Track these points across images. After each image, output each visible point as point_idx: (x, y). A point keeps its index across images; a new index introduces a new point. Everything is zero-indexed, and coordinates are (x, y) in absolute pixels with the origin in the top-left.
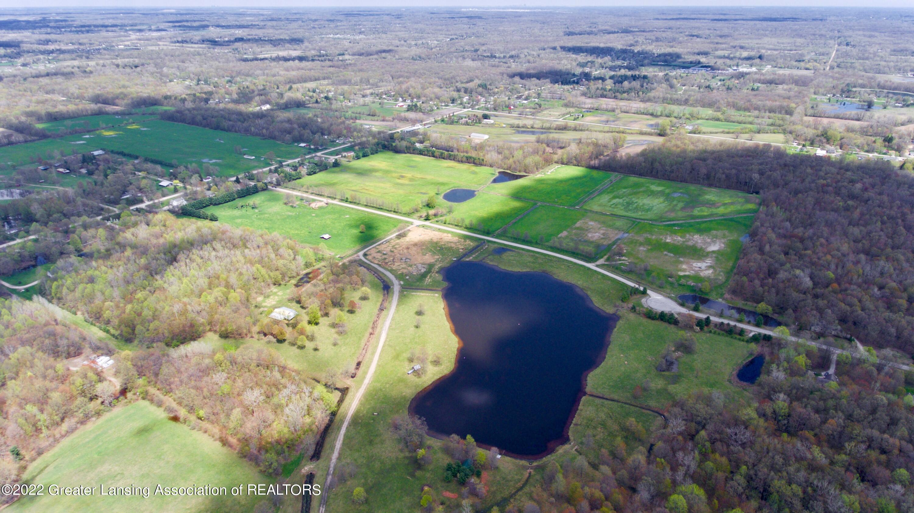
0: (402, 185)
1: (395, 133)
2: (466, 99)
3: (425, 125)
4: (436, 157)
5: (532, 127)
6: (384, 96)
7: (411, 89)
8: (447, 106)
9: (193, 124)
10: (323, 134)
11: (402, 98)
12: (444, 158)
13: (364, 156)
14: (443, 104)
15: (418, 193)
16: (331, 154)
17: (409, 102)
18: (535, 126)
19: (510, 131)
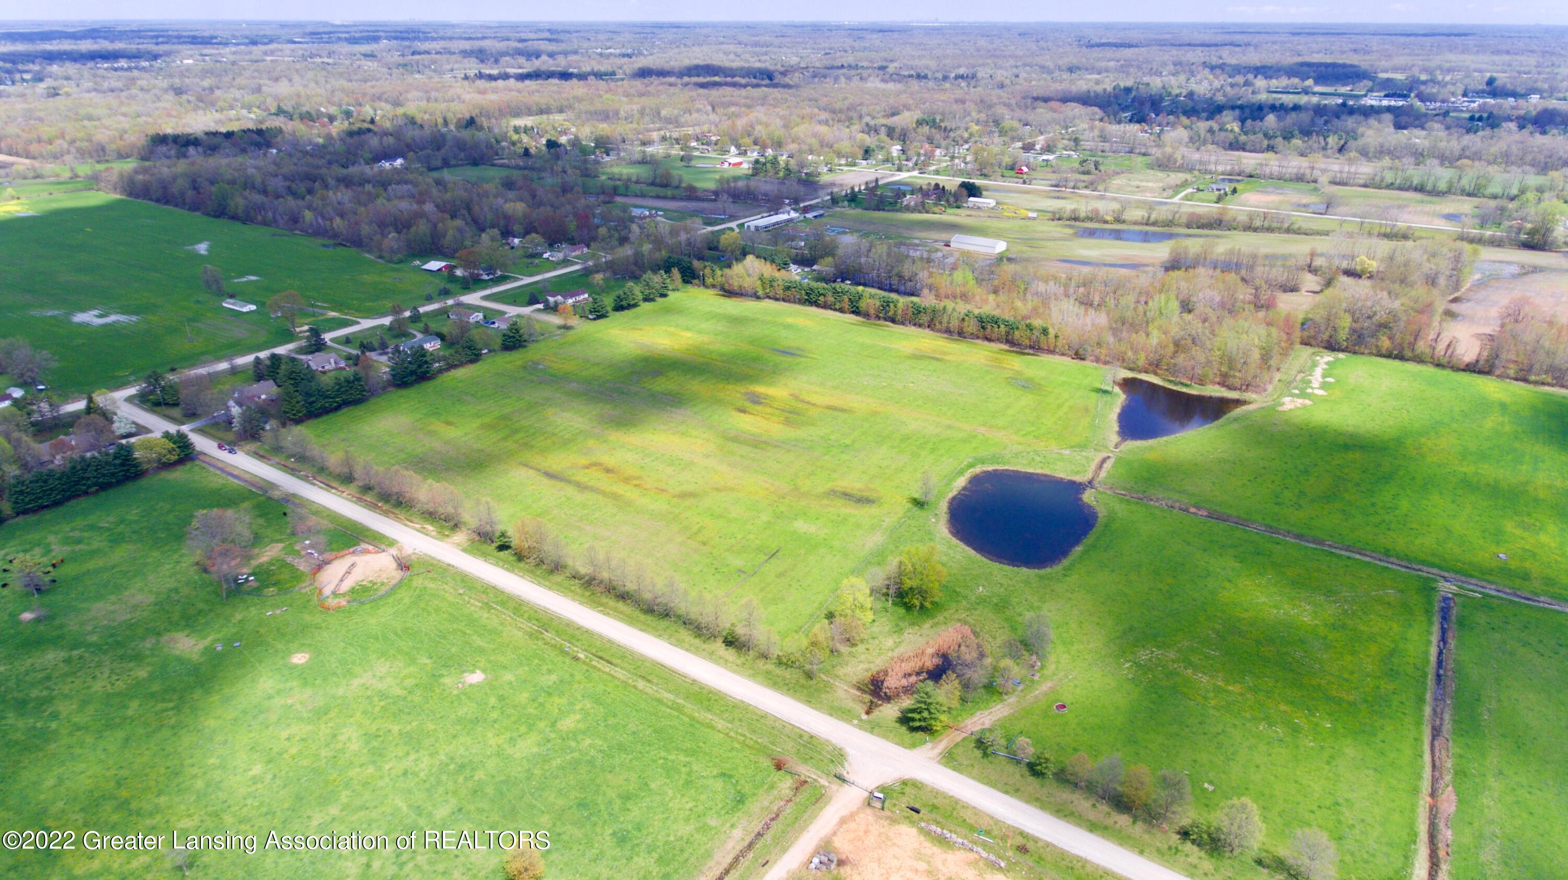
0: (757, 443)
1: (722, 231)
2: (896, 149)
3: (806, 210)
4: (867, 315)
5: (1118, 220)
6: (694, 144)
7: (759, 128)
8: (854, 165)
9: (167, 203)
10: (507, 233)
11: (738, 147)
12: (893, 321)
13: (619, 308)
14: (843, 162)
15: (833, 493)
16: (512, 298)
17: (754, 155)
18: (1126, 216)
19: (1055, 229)
